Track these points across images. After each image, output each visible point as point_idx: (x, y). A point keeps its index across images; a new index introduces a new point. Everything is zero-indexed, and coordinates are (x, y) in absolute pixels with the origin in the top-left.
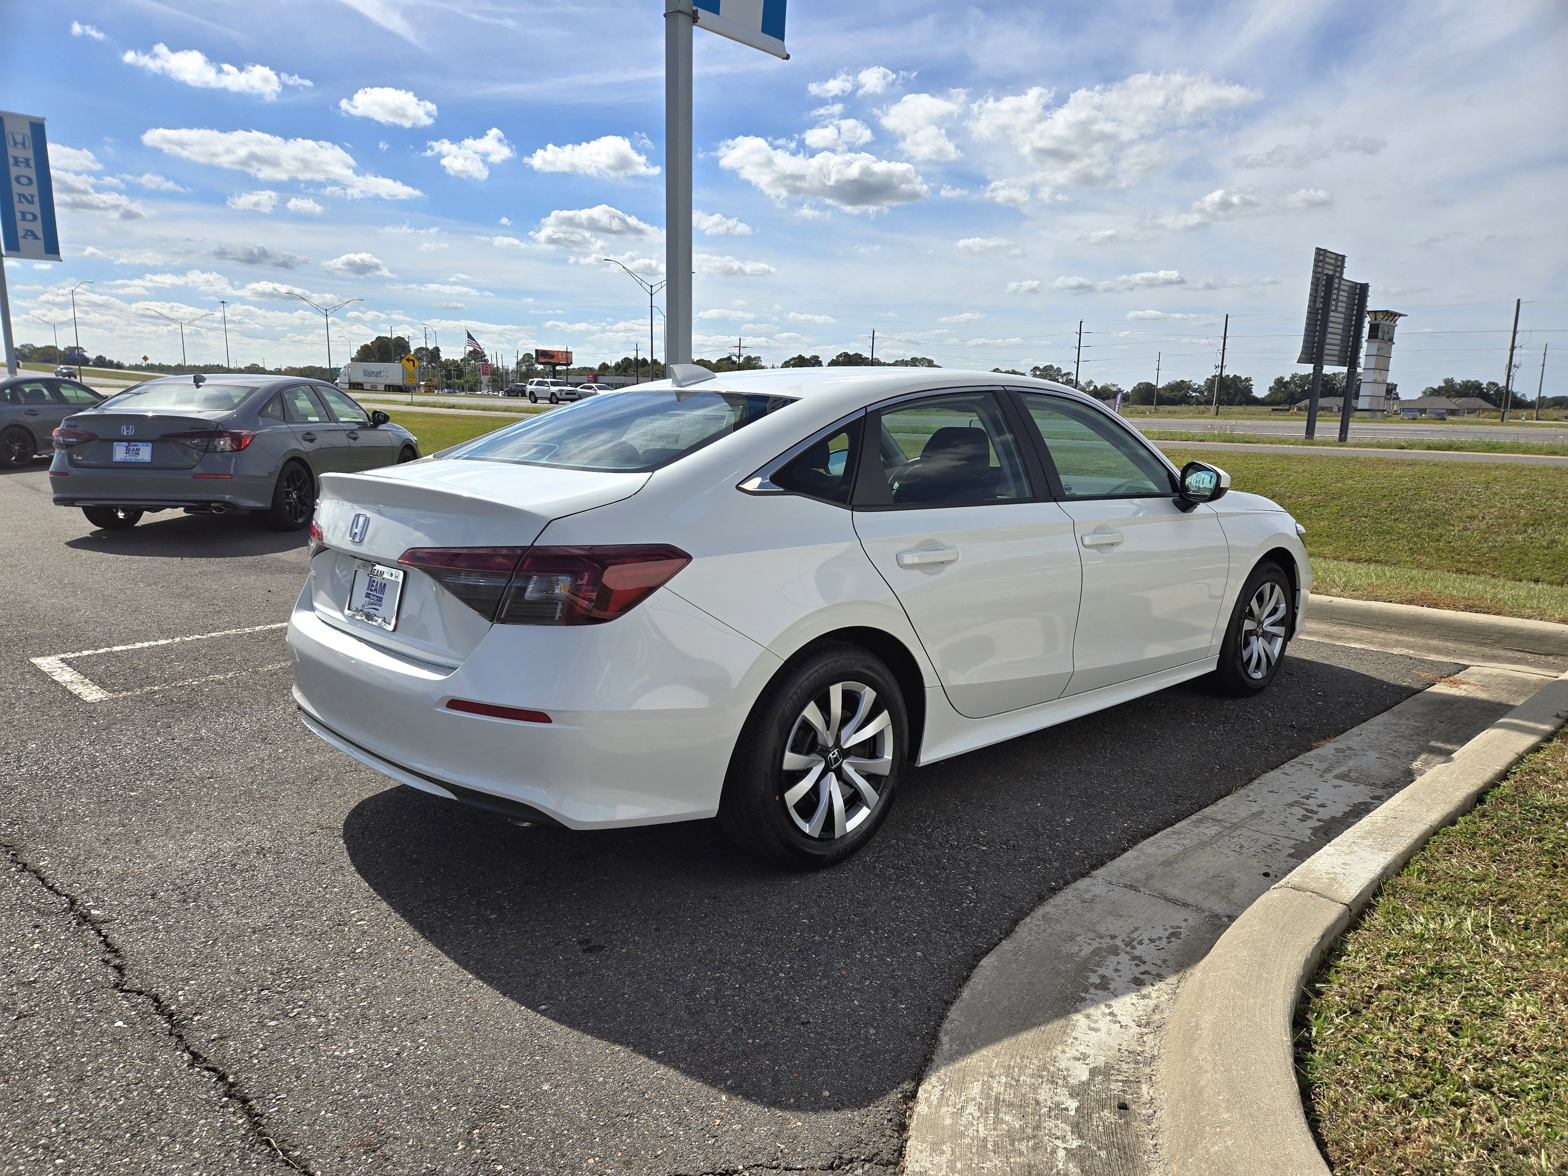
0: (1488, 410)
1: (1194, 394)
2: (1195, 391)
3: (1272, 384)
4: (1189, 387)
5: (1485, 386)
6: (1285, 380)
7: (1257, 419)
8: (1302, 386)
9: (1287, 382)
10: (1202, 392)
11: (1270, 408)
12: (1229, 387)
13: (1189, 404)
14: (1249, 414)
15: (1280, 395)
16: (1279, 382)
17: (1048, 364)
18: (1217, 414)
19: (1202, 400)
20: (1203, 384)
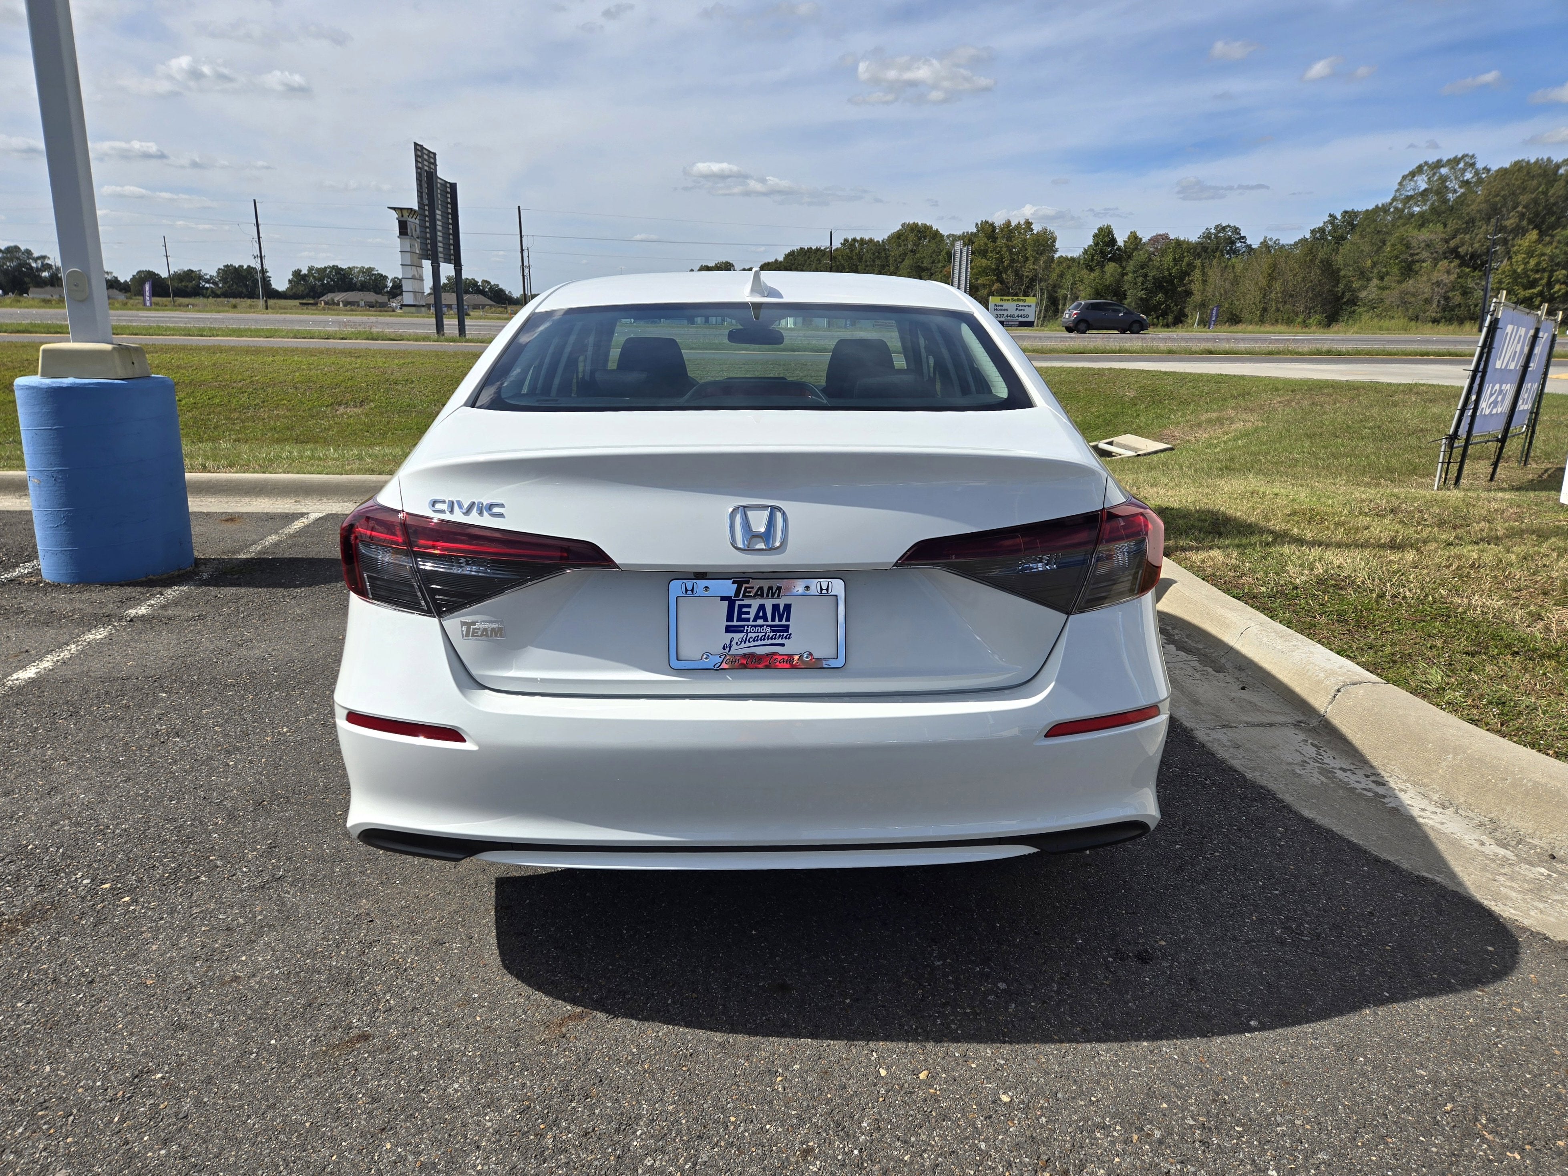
0: (491, 306)
1: (207, 285)
2: (208, 281)
3: (291, 277)
4: (200, 277)
5: (480, 283)
6: (303, 273)
7: (290, 313)
8: (321, 280)
9: (305, 275)
10: (215, 284)
11: (297, 302)
12: (245, 278)
13: (204, 296)
14: (281, 308)
15: (301, 288)
16: (297, 273)
17: (12, 244)
18: (267, 308)
19: (219, 292)
20: (215, 274)
